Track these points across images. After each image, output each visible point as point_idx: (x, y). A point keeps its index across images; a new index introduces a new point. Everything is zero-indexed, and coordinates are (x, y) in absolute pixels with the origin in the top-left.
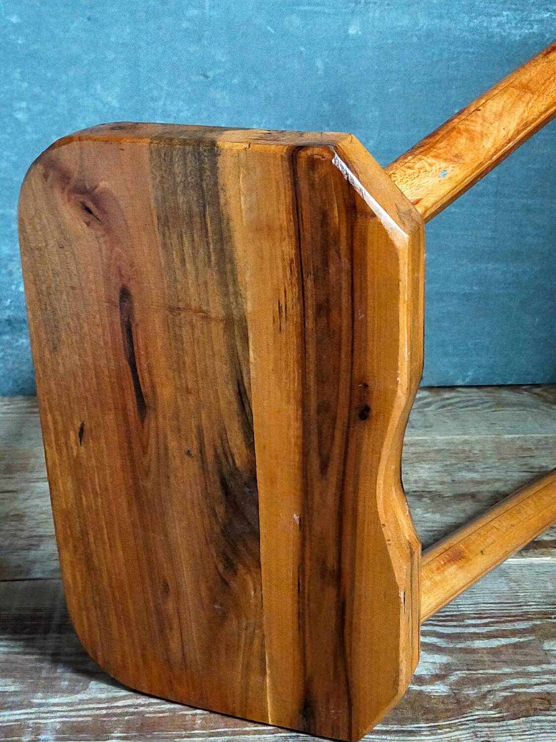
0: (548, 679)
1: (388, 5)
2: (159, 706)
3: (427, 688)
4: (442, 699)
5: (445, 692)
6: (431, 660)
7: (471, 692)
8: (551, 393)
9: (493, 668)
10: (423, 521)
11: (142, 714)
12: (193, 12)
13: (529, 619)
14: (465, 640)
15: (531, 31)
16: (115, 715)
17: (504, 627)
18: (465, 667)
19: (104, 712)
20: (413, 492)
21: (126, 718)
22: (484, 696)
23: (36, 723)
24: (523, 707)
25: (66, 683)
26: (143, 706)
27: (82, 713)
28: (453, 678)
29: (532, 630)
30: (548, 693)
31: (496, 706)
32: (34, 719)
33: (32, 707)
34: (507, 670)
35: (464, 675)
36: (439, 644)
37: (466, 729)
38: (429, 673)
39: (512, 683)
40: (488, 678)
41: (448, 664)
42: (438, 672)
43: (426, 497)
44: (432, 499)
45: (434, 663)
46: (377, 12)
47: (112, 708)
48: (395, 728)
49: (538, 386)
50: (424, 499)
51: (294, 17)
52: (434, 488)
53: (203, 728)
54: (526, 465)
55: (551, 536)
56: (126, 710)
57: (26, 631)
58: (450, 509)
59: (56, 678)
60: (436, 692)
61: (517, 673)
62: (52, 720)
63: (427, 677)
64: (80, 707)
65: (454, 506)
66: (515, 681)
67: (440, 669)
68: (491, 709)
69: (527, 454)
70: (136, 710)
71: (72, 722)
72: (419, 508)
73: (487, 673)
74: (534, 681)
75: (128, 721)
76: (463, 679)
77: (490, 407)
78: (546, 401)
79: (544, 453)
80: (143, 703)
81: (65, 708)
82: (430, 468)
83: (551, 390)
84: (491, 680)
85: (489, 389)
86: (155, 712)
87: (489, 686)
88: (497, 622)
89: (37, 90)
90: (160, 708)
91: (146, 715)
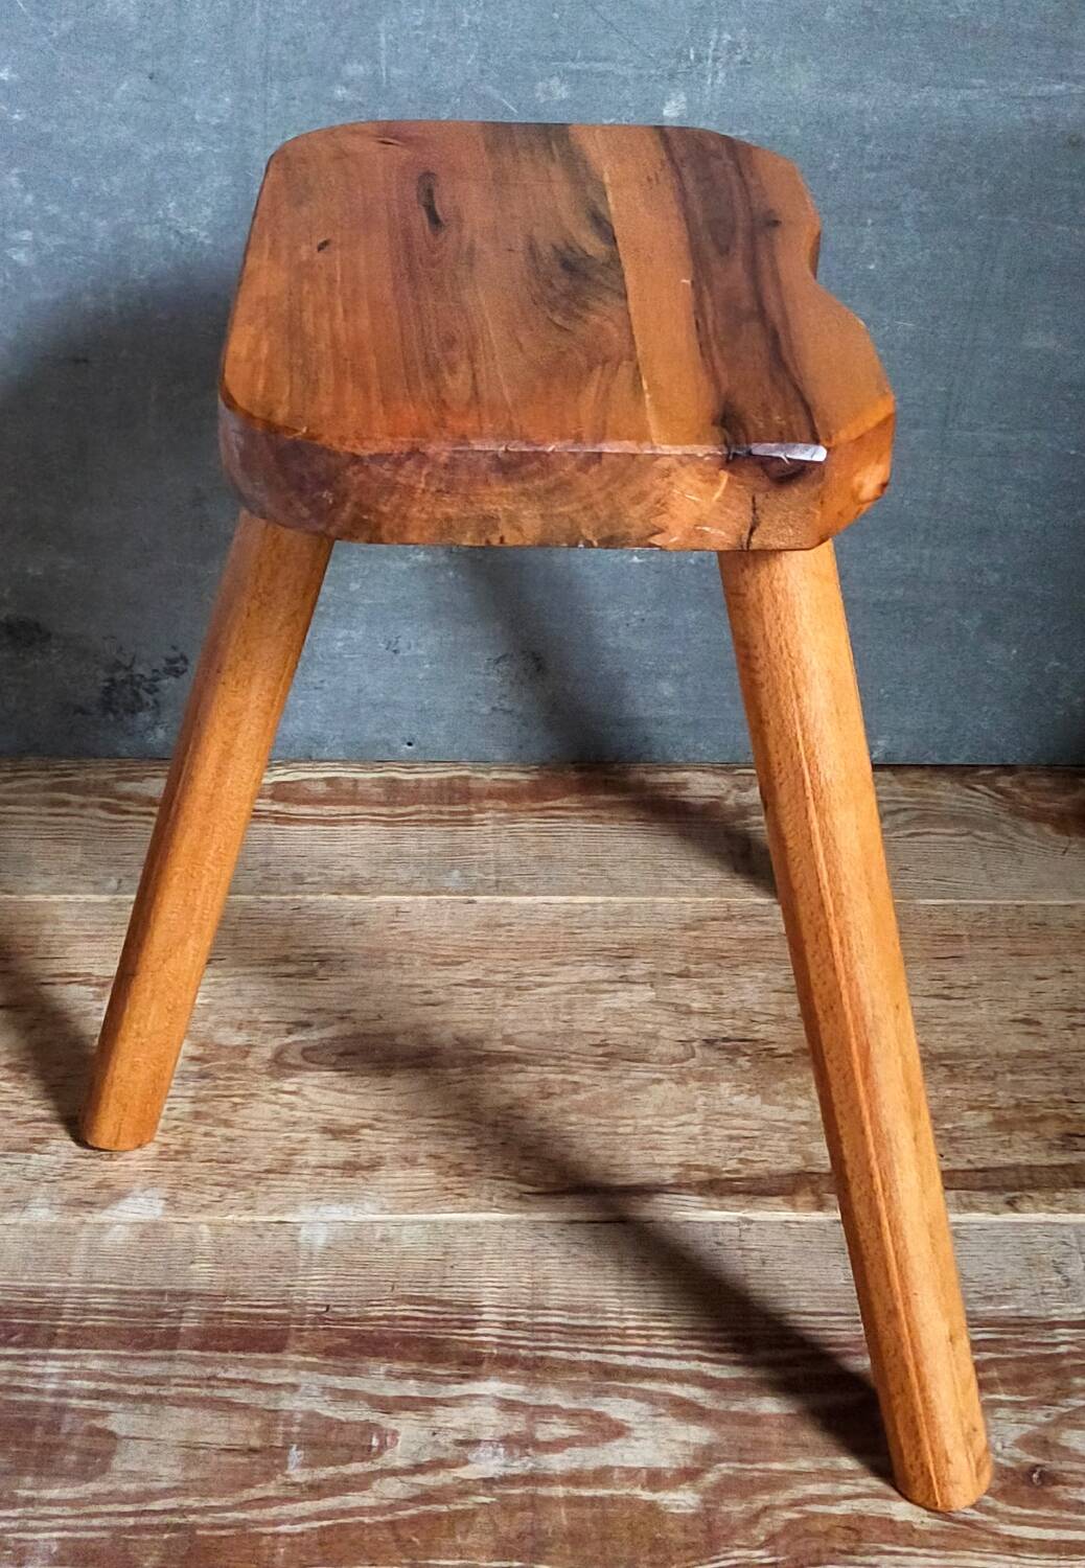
0: (868, 1486)
1: (744, 62)
3: (665, 1498)
4: (686, 1522)
5: (691, 1507)
6: (682, 1437)
7: (735, 1508)
8: (1029, 790)
9: (783, 1459)
10: (727, 1114)
11: (194, 1527)
12: (354, 69)
14: (747, 1396)
15: (1026, 116)
16: (148, 1529)
18: (735, 1455)
19: (131, 1521)
20: (726, 1040)
21: (166, 1536)
22: (754, 1519)
23: (19, 1540)
24: (815, 1545)
25: (74, 1458)
26: (194, 1511)
27: (96, 1522)
28: (711, 1478)
30: (862, 1518)
31: (772, 1539)
32: (19, 1531)
33: (14, 1505)
34: (804, 1464)
35: (731, 1472)
36: (701, 1402)
38: (675, 1466)
39: (808, 1492)
40: (769, 1480)
41: (710, 1447)
42: (689, 1462)
43: (746, 1055)
44: (755, 1059)
45: (686, 1444)
46: (721, 75)
47: (143, 1513)
49: (1008, 769)
50: (742, 1061)
51: (555, 81)
52: (763, 1031)
54: (942, 979)
55: (948, 1160)
56: (168, 1519)
57: (14, 1339)
58: (781, 1086)
59: (58, 1446)
60: (678, 1507)
61: (820, 1472)
62: (46, 1535)
63: (669, 1475)
64: (93, 1509)
65: (791, 1080)
66: (813, 1489)
67: (695, 1458)
68: (759, 1547)
69: (950, 949)
70: (182, 1521)
71: (79, 1540)
72: (728, 1080)
73: (770, 1470)
74: (845, 1489)
75: (168, 1542)
76: (727, 1478)
77: (907, 823)
78: (1016, 812)
79: (982, 949)
81: (68, 1511)
82: (766, 981)
83: (1031, 783)
84: (773, 1483)
85: (914, 775)
86: (214, 1527)
87: (767, 1497)
89: (53, 209)
91: (199, 1532)
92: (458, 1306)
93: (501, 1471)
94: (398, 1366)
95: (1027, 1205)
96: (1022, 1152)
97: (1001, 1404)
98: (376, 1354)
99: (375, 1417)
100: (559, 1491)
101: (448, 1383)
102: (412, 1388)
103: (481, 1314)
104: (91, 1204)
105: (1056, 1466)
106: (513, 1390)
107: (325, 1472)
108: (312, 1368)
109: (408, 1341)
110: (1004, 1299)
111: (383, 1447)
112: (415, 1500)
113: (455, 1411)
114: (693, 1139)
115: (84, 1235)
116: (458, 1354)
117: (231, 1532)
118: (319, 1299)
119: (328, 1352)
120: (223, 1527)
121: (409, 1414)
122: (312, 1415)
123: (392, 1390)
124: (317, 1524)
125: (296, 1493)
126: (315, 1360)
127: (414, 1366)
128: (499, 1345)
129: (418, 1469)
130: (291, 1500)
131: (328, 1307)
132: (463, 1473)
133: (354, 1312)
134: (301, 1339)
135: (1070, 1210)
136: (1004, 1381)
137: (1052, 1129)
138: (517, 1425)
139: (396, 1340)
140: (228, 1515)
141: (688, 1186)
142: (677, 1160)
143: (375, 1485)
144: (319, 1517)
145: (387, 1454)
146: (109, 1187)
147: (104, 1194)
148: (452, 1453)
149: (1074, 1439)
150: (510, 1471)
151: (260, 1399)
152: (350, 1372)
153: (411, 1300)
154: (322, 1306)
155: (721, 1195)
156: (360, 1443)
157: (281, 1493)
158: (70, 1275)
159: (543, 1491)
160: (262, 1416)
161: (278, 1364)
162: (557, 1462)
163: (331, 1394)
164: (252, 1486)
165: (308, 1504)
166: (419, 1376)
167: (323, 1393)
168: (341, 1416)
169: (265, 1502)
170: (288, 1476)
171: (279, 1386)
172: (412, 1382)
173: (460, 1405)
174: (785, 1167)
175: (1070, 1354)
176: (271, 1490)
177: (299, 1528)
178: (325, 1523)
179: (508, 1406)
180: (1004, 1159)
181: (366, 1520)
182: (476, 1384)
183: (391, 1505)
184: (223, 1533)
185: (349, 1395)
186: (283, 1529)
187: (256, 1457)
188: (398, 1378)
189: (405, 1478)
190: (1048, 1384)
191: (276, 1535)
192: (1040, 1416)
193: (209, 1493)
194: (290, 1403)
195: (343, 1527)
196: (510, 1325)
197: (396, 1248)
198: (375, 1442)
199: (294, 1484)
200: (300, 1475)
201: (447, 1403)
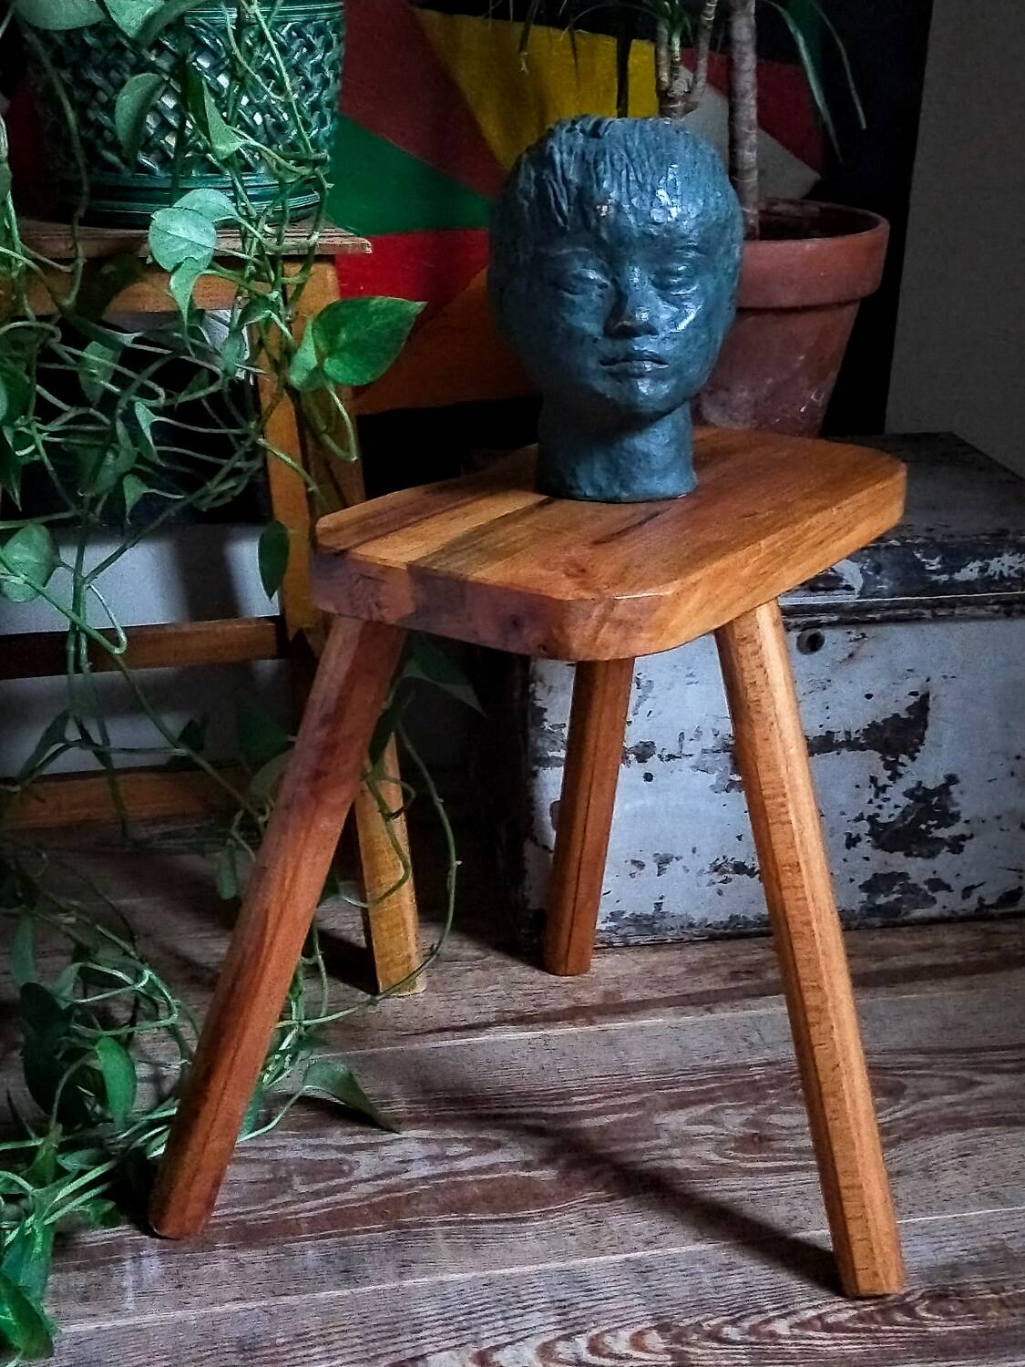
2: (259, 1213)
3: (535, 1174)
5: (552, 1177)
10: (519, 983)
13: (640, 1092)
17: (611, 1102)
21: (228, 1227)
23: (134, 1239)
26: (242, 1214)
28: (562, 1162)
29: (639, 1105)
31: (606, 1186)
32: (131, 1235)
36: (545, 1126)
37: (574, 1212)
38: (538, 1158)
42: (546, 1156)
45: (542, 1147)
48: (508, 1216)
63: (535, 1162)
67: (549, 1153)
70: (236, 1219)
75: (230, 1230)
86: (257, 1220)
88: (606, 1098)
90: (260, 1215)
91: (248, 1223)
93: (431, 1173)
94: (347, 1130)
95: (718, 1010)
96: (707, 983)
97: (727, 1107)
99: (341, 1156)
100: (470, 1178)
101: (383, 1135)
102: (360, 1139)
103: (391, 1099)
105: (767, 1132)
106: (425, 1133)
107: (318, 1186)
108: (293, 1136)
110: (716, 1057)
111: (351, 1170)
112: (381, 1192)
113: (392, 1148)
114: (501, 997)
117: (268, 1221)
119: (298, 1128)
120: (263, 1219)
121: (362, 1152)
122: (301, 1159)
123: (348, 1142)
124: (322, 1211)
125: (304, 1197)
127: (356, 1129)
128: (408, 1112)
129: (379, 1177)
130: (303, 1201)
132: (406, 1176)
135: (744, 1010)
136: (725, 1096)
137: (725, 971)
138: (434, 1149)
140: (264, 1213)
141: (505, 1021)
142: (495, 1009)
143: (353, 1188)
144: (323, 1207)
145: (356, 1173)
148: (398, 1167)
149: (774, 1119)
150: (435, 1172)
151: (265, 1155)
152: (318, 1136)
155: (528, 1023)
156: (337, 1169)
157: (295, 1199)
159: (459, 1179)
160: (268, 1164)
162: (464, 1165)
163: (309, 1148)
164: (274, 1197)
165: (313, 1202)
166: (362, 1133)
167: (304, 1149)
168: (320, 1158)
169: (287, 1204)
170: (295, 1190)
171: (275, 1148)
172: (358, 1136)
173: (393, 1144)
174: (565, 1006)
175: (760, 1080)
176: (288, 1199)
177: (311, 1214)
178: (327, 1210)
179: (424, 1141)
180: (698, 988)
181: (353, 1205)
182: (401, 1133)
183: (366, 1197)
184: (263, 1222)
185: (321, 1147)
186: (302, 1215)
187: (272, 1184)
188: (349, 1135)
189: (371, 1183)
190: (753, 1095)
191: (298, 1219)
192: (752, 1111)
193: (249, 1204)
194: (281, 1155)
195: (339, 1210)
198: (346, 1168)
199: (301, 1194)
200: (304, 1189)
201: (384, 1144)
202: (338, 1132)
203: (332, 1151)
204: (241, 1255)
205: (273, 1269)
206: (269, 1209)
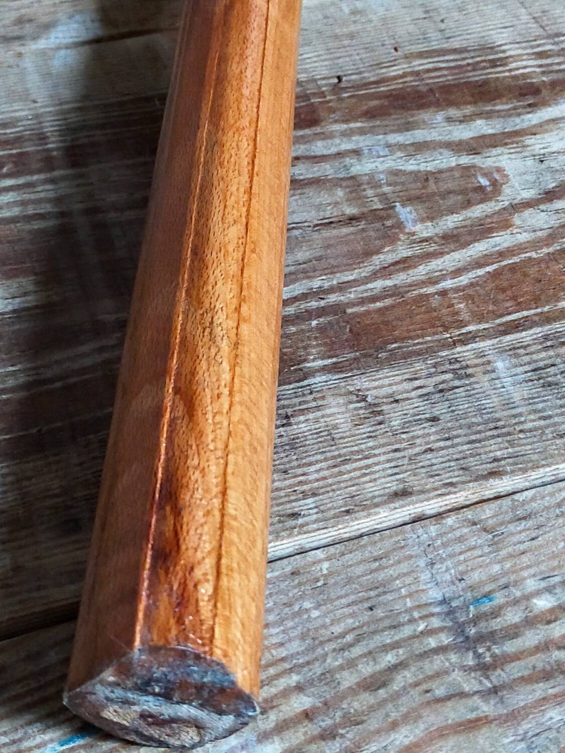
2: (363, 288)
11: (337, 309)
21: (314, 323)
26: (330, 291)
53: (481, 319)
70: (322, 303)
75: (321, 329)
80: (326, 285)
86: (362, 301)
90: (366, 291)
91: (349, 311)
92: (475, 50)
94: (453, 112)
98: (422, 106)
99: (465, 160)
101: (519, 115)
102: (482, 127)
103: (504, 51)
104: (19, 38)
107: (451, 222)
108: (362, 132)
109: (446, 89)
111: (495, 184)
113: (547, 137)
115: (28, 63)
116: (510, 89)
117: (388, 302)
118: (325, 72)
119: (370, 115)
120: (374, 299)
121: (499, 150)
122: (396, 173)
123: (464, 133)
124: (480, 272)
125: (433, 248)
126: (359, 125)
127: (469, 110)
128: (543, 73)
129: (550, 195)
131: (339, 78)
133: (371, 76)
134: (332, 110)
139: (431, 90)
140: (370, 286)
143: (517, 220)
144: (478, 264)
145: (507, 190)
146: (30, 21)
147: (28, 29)
151: (327, 170)
152: (408, 127)
153: (421, 55)
154: (332, 77)
156: (468, 187)
157: (417, 250)
158: (35, 102)
160: (341, 186)
161: (324, 136)
163: (399, 150)
164: (378, 252)
165: (456, 255)
167: (392, 153)
168: (430, 167)
169: (405, 264)
170: (413, 234)
171: (339, 155)
172: (479, 122)
173: (546, 131)
176: (403, 251)
177: (463, 281)
178: (489, 269)
181: (534, 255)
182: (550, 109)
183: (550, 235)
184: (379, 305)
185: (420, 147)
186: (446, 285)
187: (362, 225)
188: (461, 122)
189: (542, 207)
191: (443, 293)
194: (359, 168)
195: (513, 268)
196: (541, 55)
197: (373, 17)
198: (484, 182)
199: (426, 240)
200: (425, 230)
201: (532, 131)
202: (440, 117)
203: (446, 152)
204: (362, 383)
205: (440, 409)
206: (375, 275)
